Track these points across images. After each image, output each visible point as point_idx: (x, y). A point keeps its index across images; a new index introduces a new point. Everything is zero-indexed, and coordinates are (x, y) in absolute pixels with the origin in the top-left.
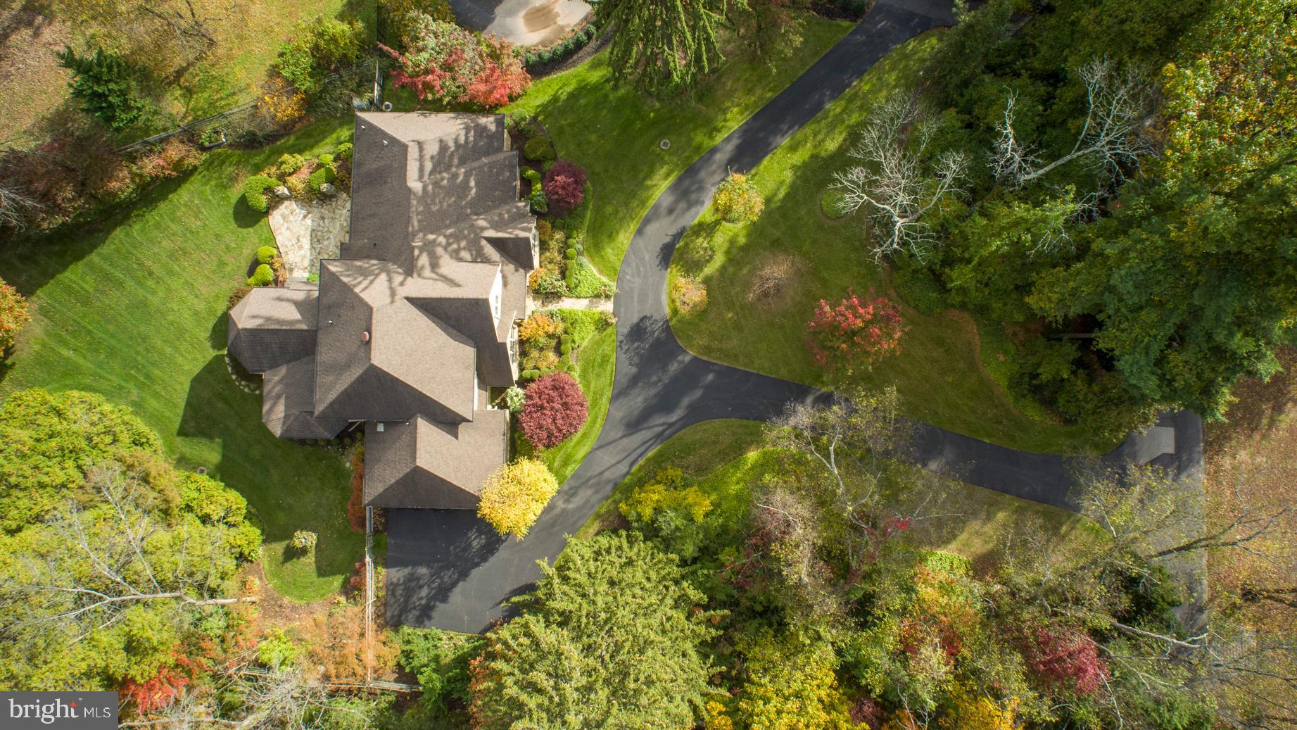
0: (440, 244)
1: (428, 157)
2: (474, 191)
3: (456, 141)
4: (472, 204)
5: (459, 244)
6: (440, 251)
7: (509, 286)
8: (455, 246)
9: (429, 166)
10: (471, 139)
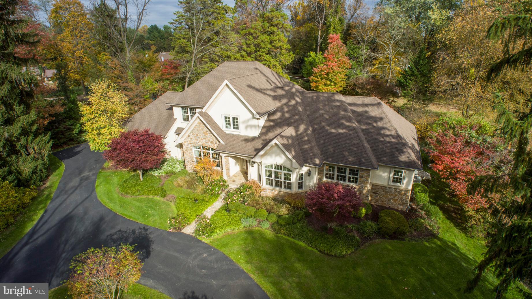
0: (289, 101)
1: (366, 109)
2: (334, 131)
3: (383, 128)
4: (322, 128)
5: (287, 112)
6: (284, 101)
7: (244, 142)
8: (286, 109)
9: (359, 109)
10: (388, 139)
